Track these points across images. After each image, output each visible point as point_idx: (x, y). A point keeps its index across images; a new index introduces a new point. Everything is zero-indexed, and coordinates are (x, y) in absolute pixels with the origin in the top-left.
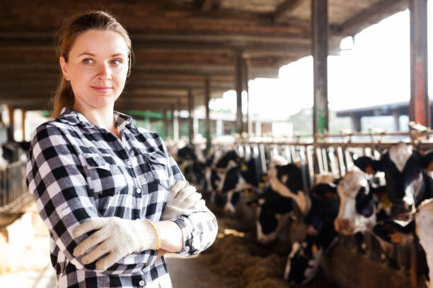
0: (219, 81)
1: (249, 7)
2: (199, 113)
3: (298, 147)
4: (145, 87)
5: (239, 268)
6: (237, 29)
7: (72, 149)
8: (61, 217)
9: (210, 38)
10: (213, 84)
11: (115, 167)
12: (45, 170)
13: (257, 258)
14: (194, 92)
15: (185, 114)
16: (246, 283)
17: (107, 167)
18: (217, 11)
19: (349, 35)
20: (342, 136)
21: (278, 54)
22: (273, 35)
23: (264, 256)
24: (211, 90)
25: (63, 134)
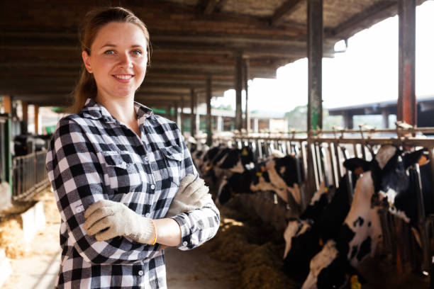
0: (220, 80)
1: (248, 11)
2: (201, 110)
3: (293, 143)
5: (236, 254)
6: (238, 31)
7: (91, 148)
8: (74, 213)
9: (212, 40)
10: (214, 83)
11: (132, 166)
12: (64, 165)
13: (254, 246)
14: (196, 90)
15: (187, 111)
16: (244, 269)
17: (123, 165)
18: (218, 14)
19: (341, 38)
20: (334, 132)
21: (276, 55)
22: (270, 37)
23: (260, 243)
24: (213, 89)
25: (83, 132)
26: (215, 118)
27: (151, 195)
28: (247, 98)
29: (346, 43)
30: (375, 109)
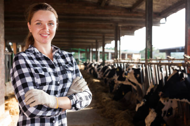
0: (109, 36)
1: (121, 5)
2: (100, 50)
3: (139, 65)
4: (77, 38)
5: (113, 115)
6: (116, 14)
7: (28, 66)
8: (21, 95)
9: (104, 18)
10: (106, 37)
11: (47, 73)
12: (16, 74)
13: (120, 111)
14: (98, 41)
15: (94, 50)
16: (115, 121)
17: (43, 73)
18: (107, 6)
19: (163, 17)
20: (157, 60)
22: (131, 17)
23: (124, 110)
24: (105, 40)
25: (25, 59)
26: (108, 53)
27: (58, 86)
28: (120, 44)
29: (166, 19)
30: (180, 50)
